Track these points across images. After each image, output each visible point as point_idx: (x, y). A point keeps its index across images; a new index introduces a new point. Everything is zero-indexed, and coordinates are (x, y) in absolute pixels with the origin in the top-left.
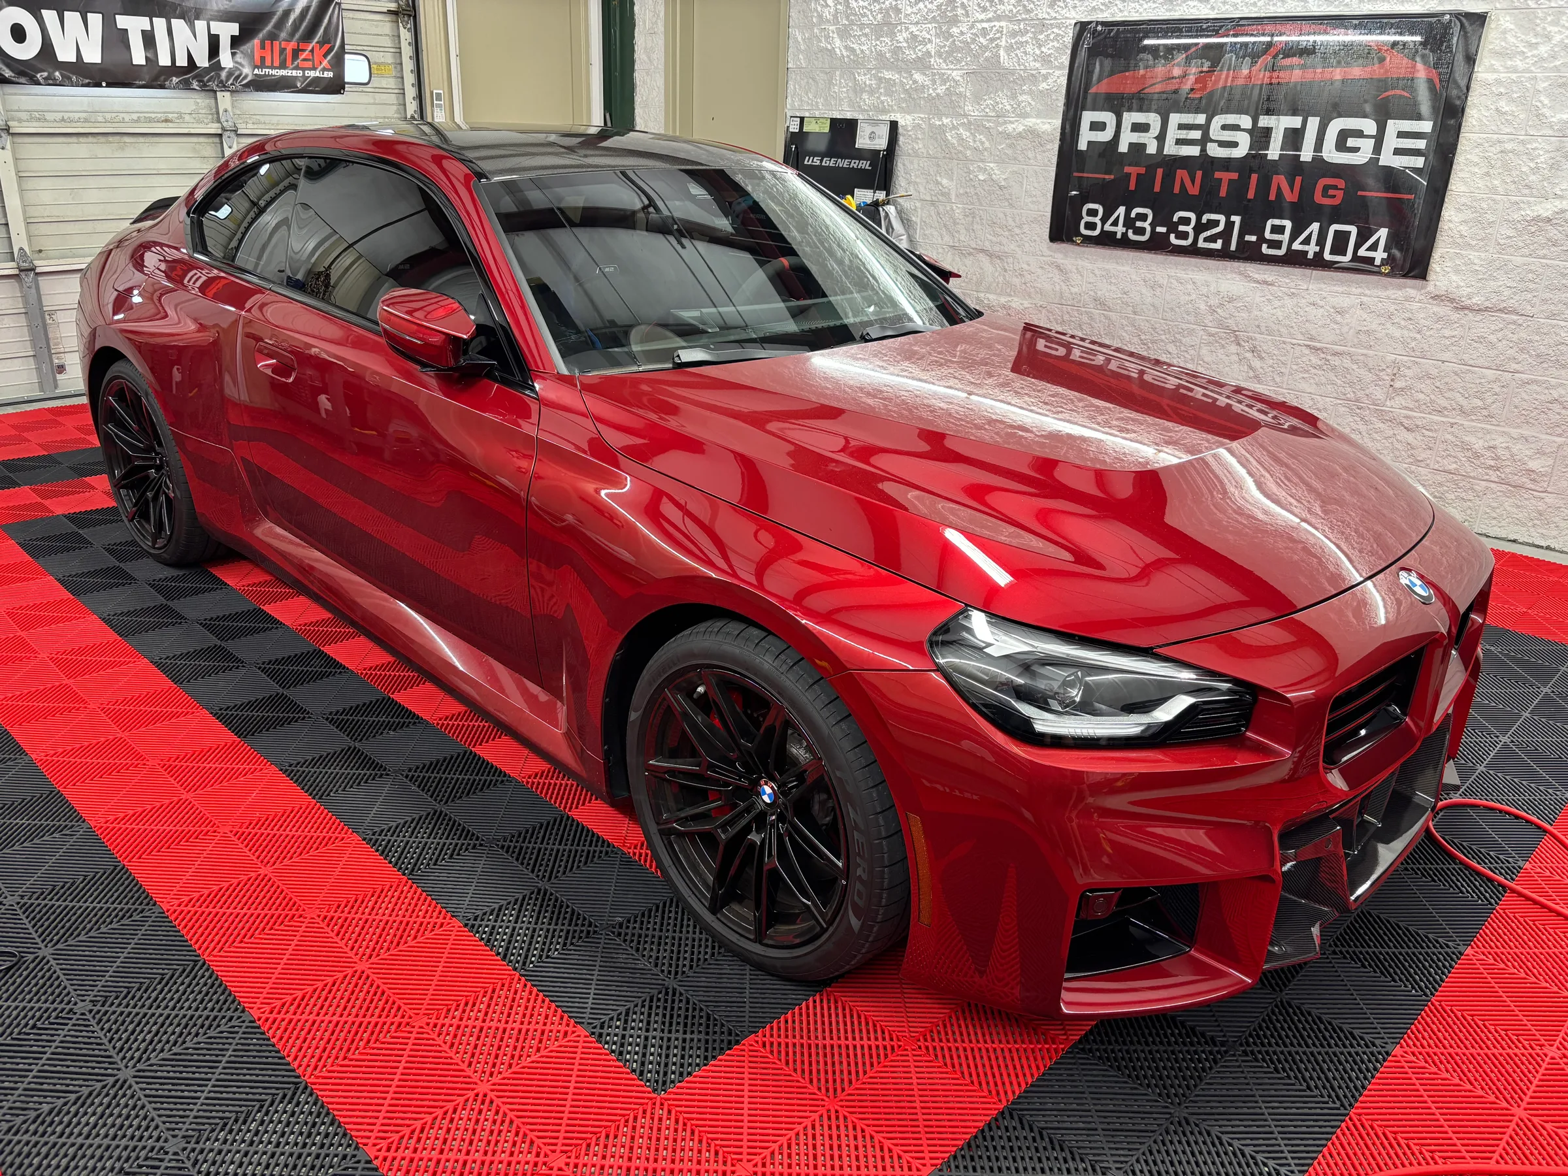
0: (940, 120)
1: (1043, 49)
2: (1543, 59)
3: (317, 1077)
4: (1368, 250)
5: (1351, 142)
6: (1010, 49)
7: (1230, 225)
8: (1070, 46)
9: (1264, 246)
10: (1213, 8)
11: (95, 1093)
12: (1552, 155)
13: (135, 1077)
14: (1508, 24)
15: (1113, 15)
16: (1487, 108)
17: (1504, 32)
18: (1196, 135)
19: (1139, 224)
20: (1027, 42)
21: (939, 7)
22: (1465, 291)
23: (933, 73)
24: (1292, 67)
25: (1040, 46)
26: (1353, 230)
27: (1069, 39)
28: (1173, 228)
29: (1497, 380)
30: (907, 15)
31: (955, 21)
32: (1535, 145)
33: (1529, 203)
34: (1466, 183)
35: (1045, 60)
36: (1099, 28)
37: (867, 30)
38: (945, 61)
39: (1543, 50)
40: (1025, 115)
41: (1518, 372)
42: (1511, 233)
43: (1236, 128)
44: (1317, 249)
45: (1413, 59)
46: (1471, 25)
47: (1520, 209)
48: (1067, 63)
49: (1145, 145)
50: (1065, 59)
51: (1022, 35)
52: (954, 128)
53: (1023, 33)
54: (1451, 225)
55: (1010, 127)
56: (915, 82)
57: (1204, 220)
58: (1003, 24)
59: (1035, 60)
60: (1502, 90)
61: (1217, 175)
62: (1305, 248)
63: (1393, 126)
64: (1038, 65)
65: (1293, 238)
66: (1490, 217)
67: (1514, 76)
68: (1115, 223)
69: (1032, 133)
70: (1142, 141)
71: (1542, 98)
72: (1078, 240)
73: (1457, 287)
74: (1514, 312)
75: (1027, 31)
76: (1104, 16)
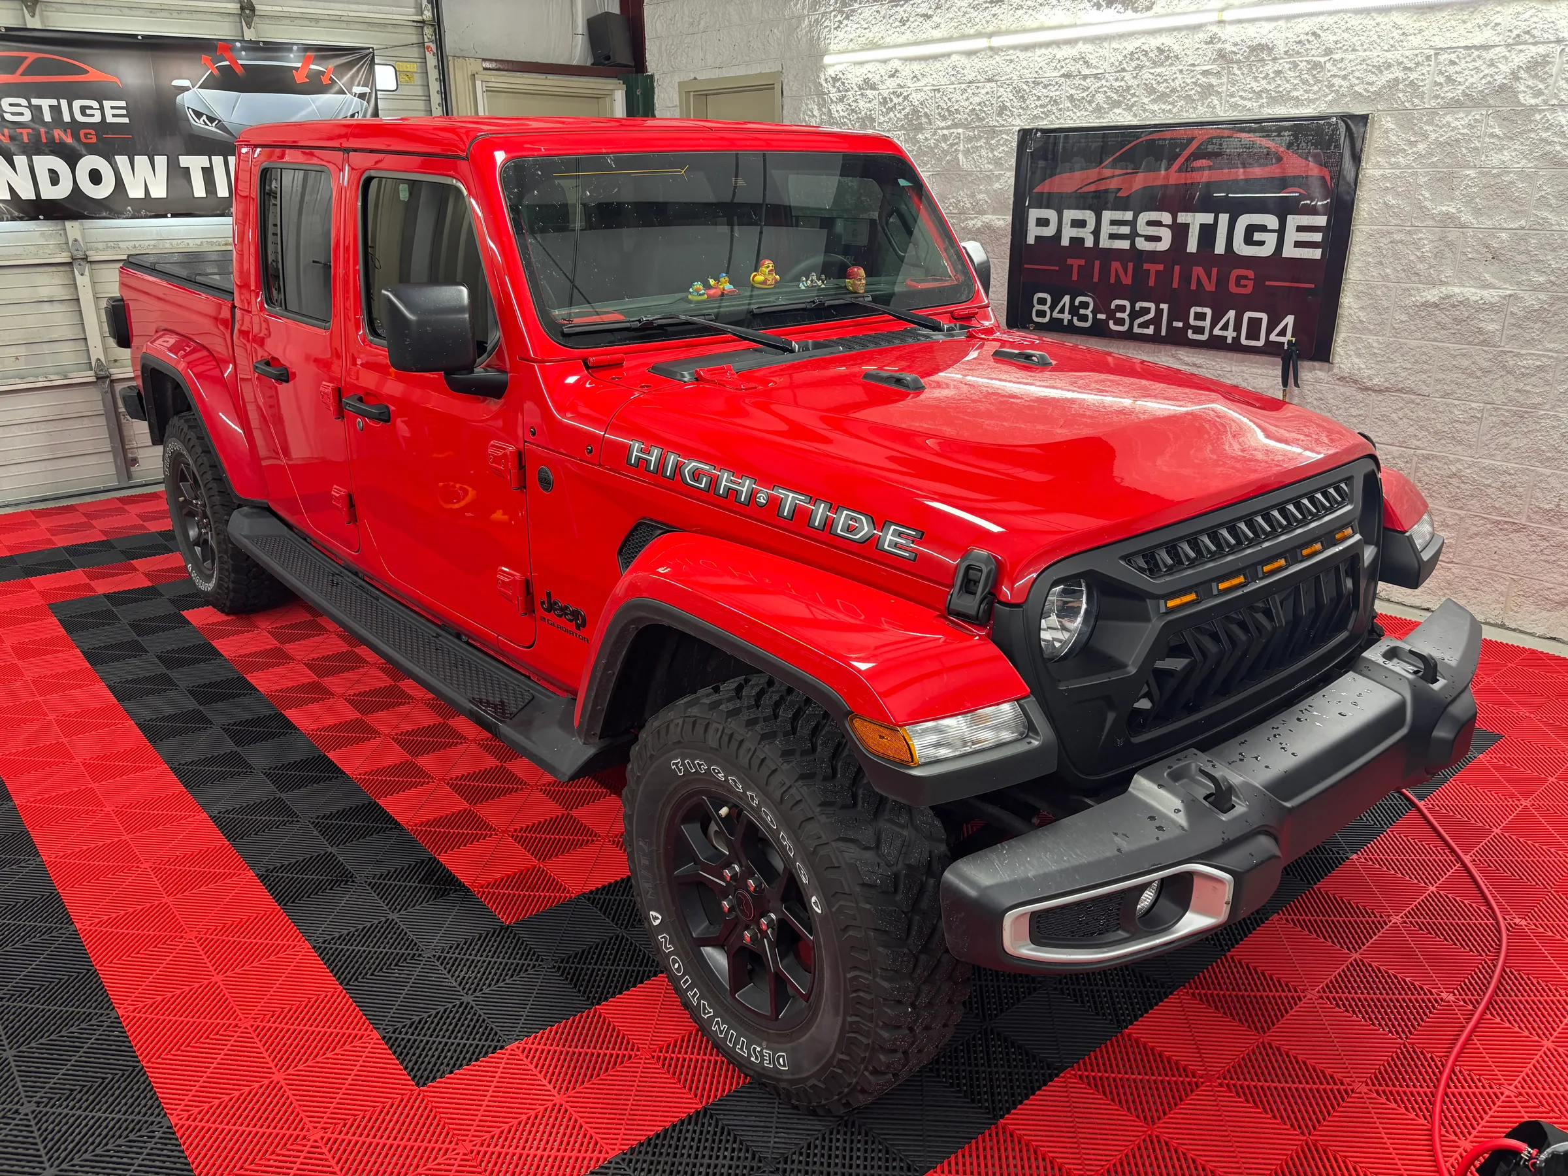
1: (996, 153)
2: (1421, 156)
4: (1278, 335)
5: (1257, 236)
6: (967, 152)
7: (1159, 312)
8: (1016, 149)
9: (1190, 332)
10: (1135, 115)
12: (1435, 244)
14: (1389, 124)
15: (1052, 122)
16: (1377, 203)
17: (1387, 131)
18: (1126, 230)
19: (1082, 311)
20: (981, 147)
21: (906, 116)
22: (1366, 373)
24: (1202, 169)
25: (992, 151)
26: (1265, 316)
27: (1015, 144)
28: (1111, 315)
29: (1401, 456)
30: (880, 124)
31: (920, 128)
32: (1421, 235)
33: (1418, 289)
34: (1361, 272)
35: (998, 162)
36: (1039, 135)
39: (1421, 147)
40: (983, 212)
41: (1419, 448)
42: (1404, 317)
43: (1158, 224)
44: (1235, 334)
45: (1306, 159)
46: (1356, 125)
47: (1411, 295)
48: (1015, 165)
49: (1082, 240)
50: (1013, 161)
51: (978, 141)
53: (975, 139)
54: (1348, 311)
55: (971, 223)
57: (1138, 305)
58: (960, 131)
59: (989, 163)
60: (1388, 185)
61: (1146, 266)
62: (1224, 333)
63: (1293, 221)
64: (991, 167)
65: (1213, 325)
66: (1385, 303)
67: (1398, 172)
68: (1062, 311)
69: (988, 227)
70: (1080, 235)
71: (1423, 192)
72: (1032, 326)
73: (1359, 369)
74: (1412, 392)
75: (981, 137)
76: (1044, 124)
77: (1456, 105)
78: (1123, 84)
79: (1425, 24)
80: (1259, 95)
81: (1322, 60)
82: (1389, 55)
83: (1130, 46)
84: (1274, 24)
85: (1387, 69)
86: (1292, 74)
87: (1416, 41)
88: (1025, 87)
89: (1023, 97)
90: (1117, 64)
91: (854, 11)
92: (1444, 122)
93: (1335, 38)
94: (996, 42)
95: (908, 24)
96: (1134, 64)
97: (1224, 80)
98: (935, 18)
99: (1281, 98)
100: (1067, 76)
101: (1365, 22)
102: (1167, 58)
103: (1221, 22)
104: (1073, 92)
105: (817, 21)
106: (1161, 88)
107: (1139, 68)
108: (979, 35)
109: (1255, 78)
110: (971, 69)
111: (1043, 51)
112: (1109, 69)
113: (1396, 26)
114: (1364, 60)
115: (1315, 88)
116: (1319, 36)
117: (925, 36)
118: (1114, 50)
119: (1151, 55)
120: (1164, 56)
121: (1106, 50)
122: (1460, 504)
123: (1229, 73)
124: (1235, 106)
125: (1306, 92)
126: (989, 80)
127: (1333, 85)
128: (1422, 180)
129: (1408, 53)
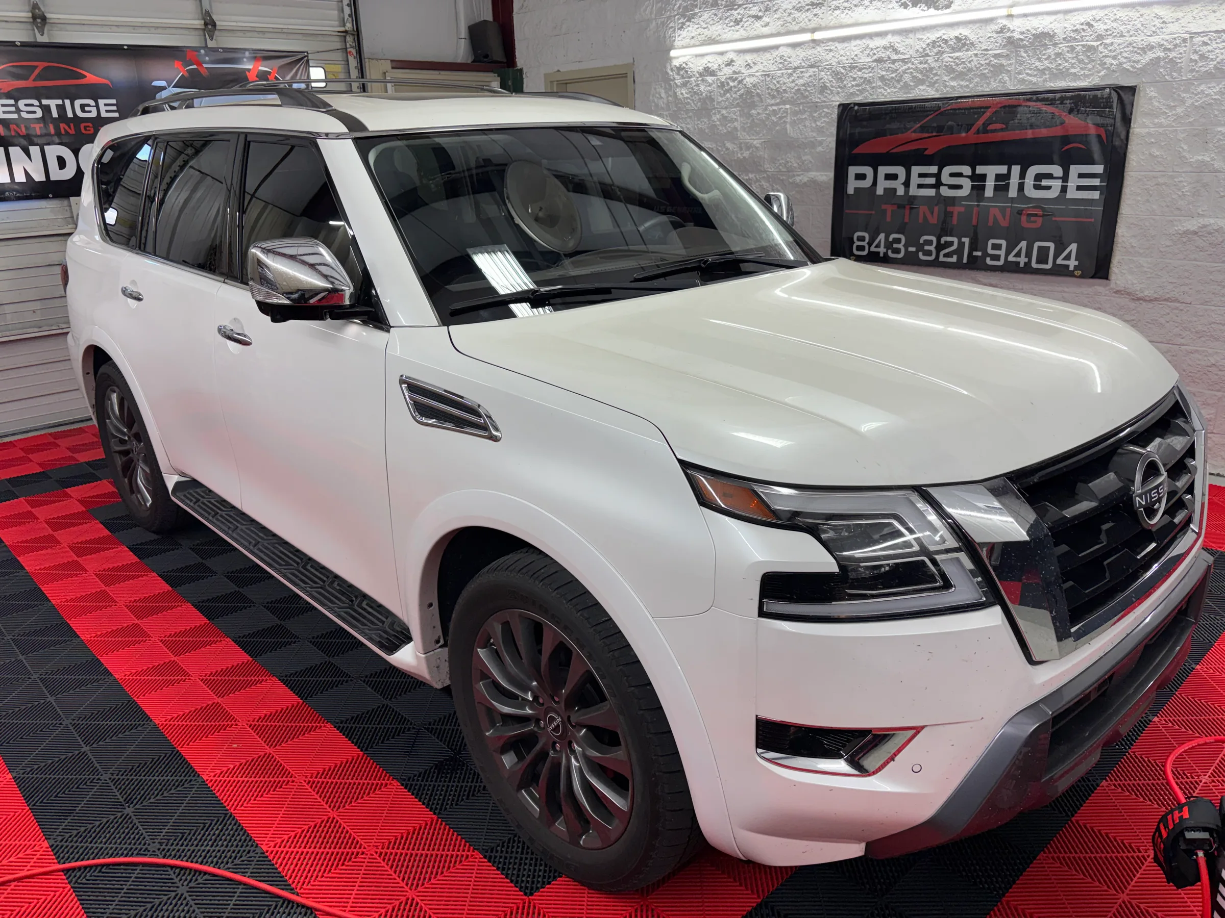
0: (747, 175)
2: (1182, 117)
3: (305, 889)
4: (1064, 259)
5: (1044, 183)
6: (793, 123)
7: (962, 245)
8: (836, 120)
9: (988, 259)
10: (937, 90)
11: (163, 904)
12: (1193, 185)
13: (188, 892)
14: (1153, 93)
15: (866, 98)
16: (1144, 154)
17: (1151, 99)
18: (932, 181)
19: (895, 246)
20: (805, 118)
21: (741, 96)
22: (1138, 287)
23: (741, 144)
24: (998, 130)
25: (815, 121)
26: (1051, 245)
27: (835, 116)
28: (920, 248)
29: (1168, 351)
30: (718, 103)
31: (753, 105)
32: (1182, 179)
33: (1180, 221)
34: (1132, 208)
35: (820, 131)
36: (856, 108)
37: (691, 114)
38: (748, 134)
39: (1179, 110)
40: (808, 170)
41: (1183, 345)
43: (960, 175)
44: (1026, 260)
45: (1085, 120)
46: (1125, 95)
47: (1174, 226)
48: (835, 132)
49: (894, 190)
50: (834, 130)
51: (802, 114)
52: (757, 180)
53: (800, 112)
54: (1123, 239)
55: (798, 179)
56: (727, 149)
57: (943, 240)
58: (788, 106)
59: (812, 131)
60: (1153, 140)
61: (950, 209)
62: (1018, 259)
63: (1075, 170)
64: (814, 134)
65: (1008, 253)
66: (1152, 232)
67: (1161, 130)
68: (878, 246)
69: (813, 181)
70: (893, 186)
71: (1182, 145)
73: (1133, 284)
74: (1176, 301)
75: (805, 111)
76: (859, 99)
77: (1209, 76)
78: (926, 66)
79: (1180, 14)
80: (1042, 72)
81: (1095, 44)
82: (1151, 39)
83: (933, 36)
84: (1054, 17)
85: (1150, 50)
86: (1070, 55)
87: (1173, 28)
88: (843, 71)
89: (841, 78)
90: (921, 50)
91: (695, 14)
92: (1199, 90)
93: (1105, 27)
94: (818, 35)
95: (741, 24)
96: (935, 50)
97: (1013, 61)
98: (764, 19)
99: (1062, 74)
100: (879, 61)
101: (1130, 14)
102: (964, 45)
103: (1010, 16)
104: (884, 73)
105: (663, 23)
106: (960, 68)
107: (940, 53)
108: (802, 31)
109: (1039, 59)
110: (796, 57)
111: (858, 42)
112: (915, 55)
113: (1157, 17)
114: (1130, 44)
115: (1090, 66)
116: (1092, 26)
117: (756, 33)
118: (919, 39)
119: (950, 43)
120: (962, 43)
121: (911, 40)
122: (1218, 387)
123: (1017, 55)
124: (1023, 81)
125: (1082, 69)
126: (812, 66)
127: (1105, 63)
128: (1181, 136)
129: (1167, 37)
